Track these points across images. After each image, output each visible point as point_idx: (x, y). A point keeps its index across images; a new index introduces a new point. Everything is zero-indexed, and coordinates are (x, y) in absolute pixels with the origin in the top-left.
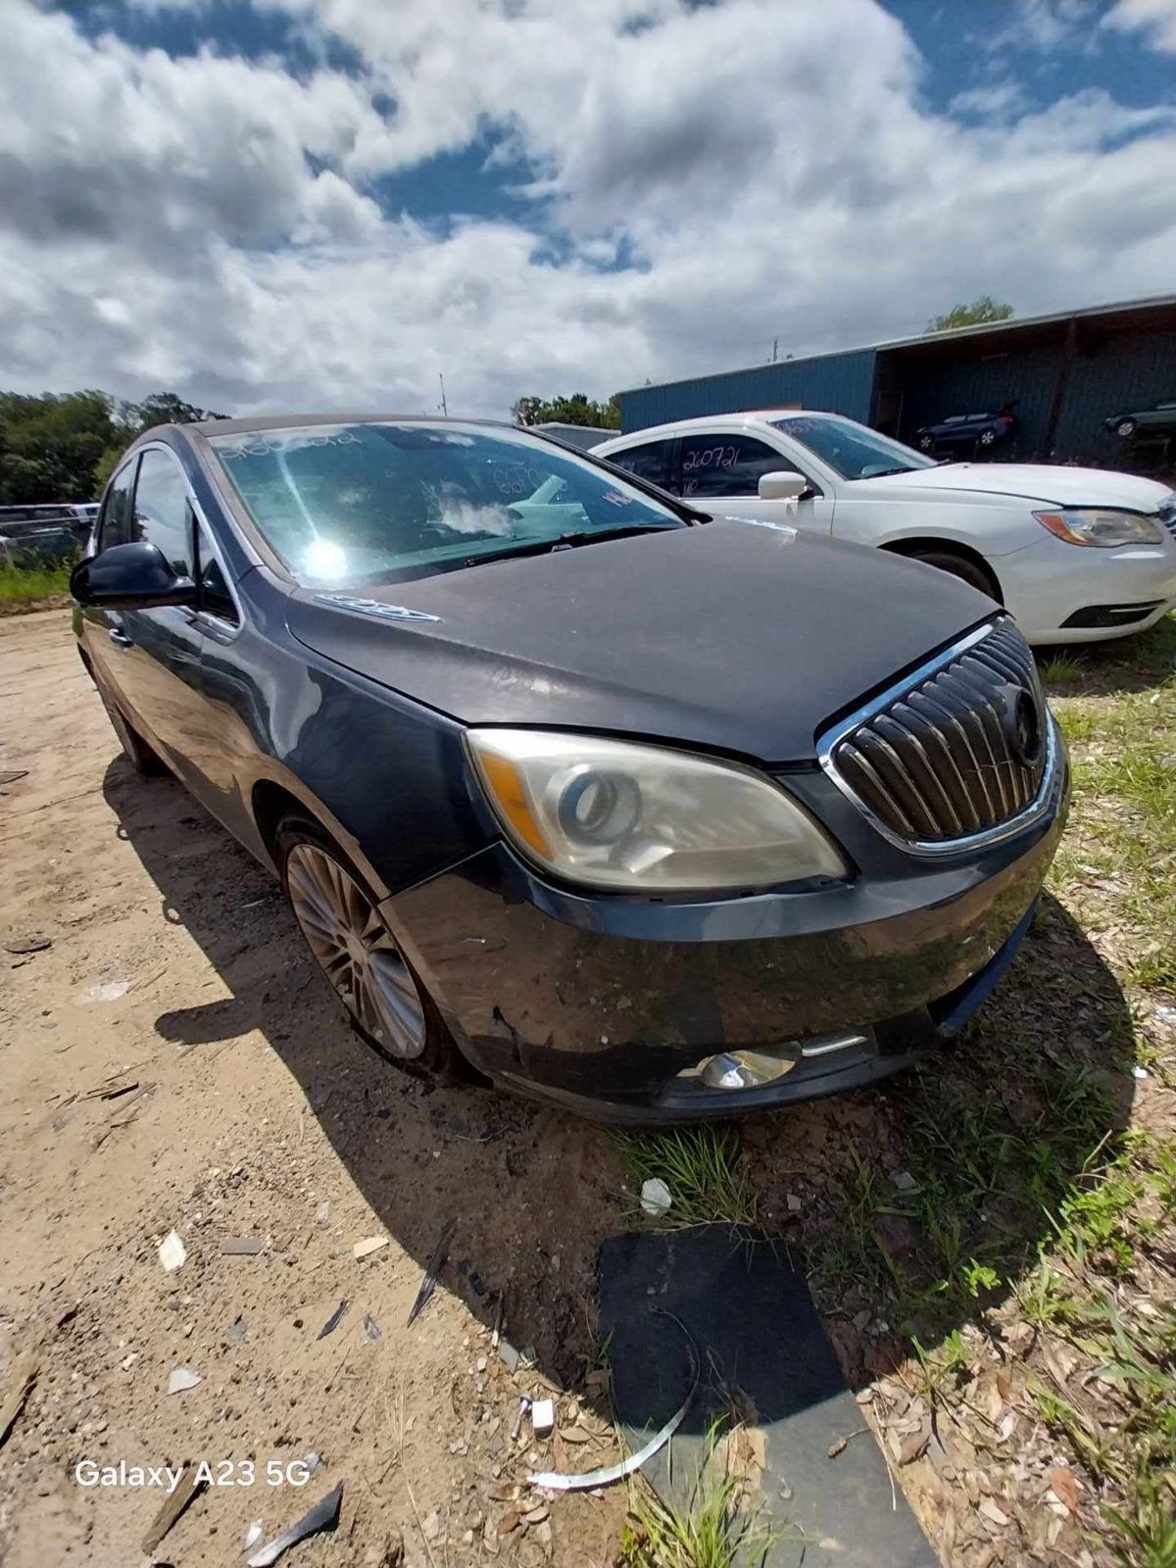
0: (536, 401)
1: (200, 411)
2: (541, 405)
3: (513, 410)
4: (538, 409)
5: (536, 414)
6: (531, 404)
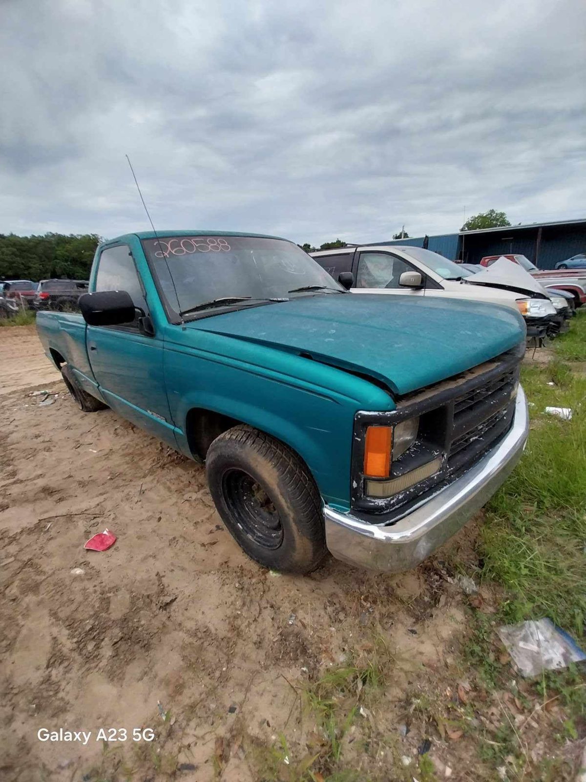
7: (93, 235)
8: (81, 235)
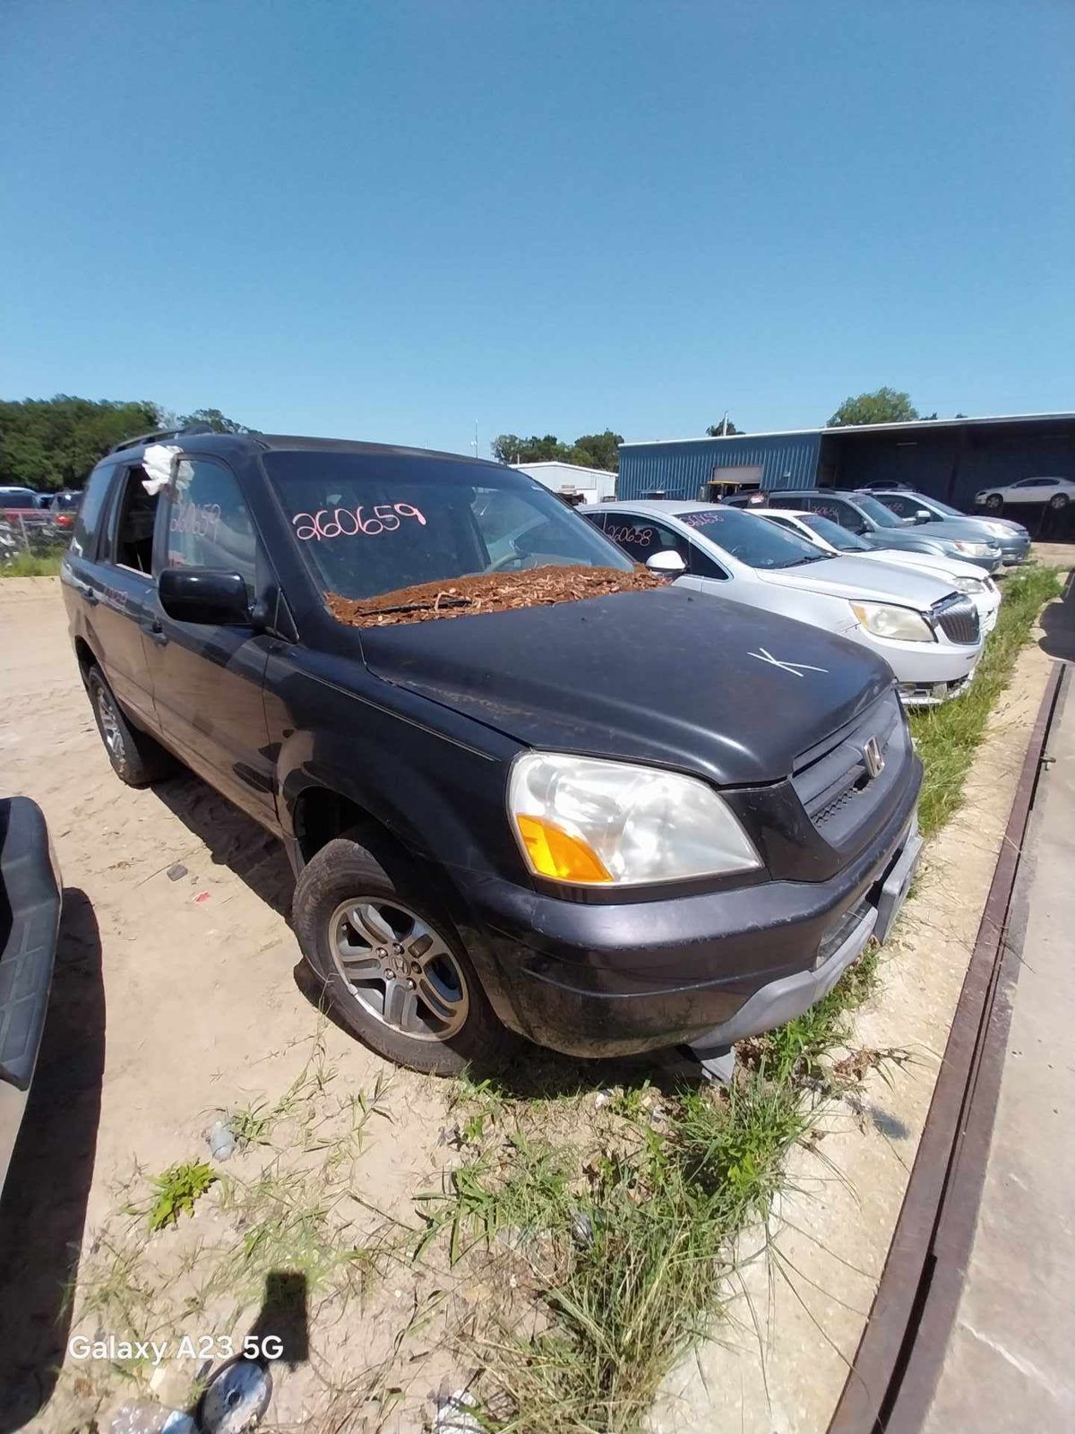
0: (513, 438)
1: (238, 426)
2: (517, 442)
3: (492, 444)
4: (515, 446)
5: (512, 449)
6: (508, 441)
7: (146, 404)
8: (121, 403)
